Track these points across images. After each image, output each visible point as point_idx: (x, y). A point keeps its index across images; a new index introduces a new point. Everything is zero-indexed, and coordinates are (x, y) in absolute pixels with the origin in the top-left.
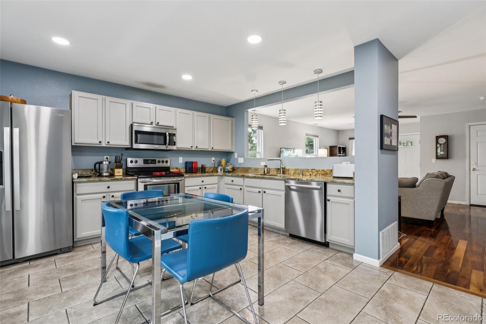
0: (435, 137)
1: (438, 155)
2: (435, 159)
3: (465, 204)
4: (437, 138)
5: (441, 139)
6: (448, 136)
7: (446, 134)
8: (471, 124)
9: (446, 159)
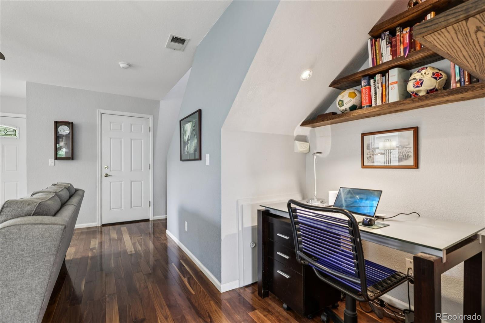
0: (53, 122)
1: (64, 156)
2: (53, 160)
3: (96, 226)
4: (56, 124)
5: (63, 126)
6: (73, 123)
7: (70, 121)
8: (103, 111)
9: (70, 160)
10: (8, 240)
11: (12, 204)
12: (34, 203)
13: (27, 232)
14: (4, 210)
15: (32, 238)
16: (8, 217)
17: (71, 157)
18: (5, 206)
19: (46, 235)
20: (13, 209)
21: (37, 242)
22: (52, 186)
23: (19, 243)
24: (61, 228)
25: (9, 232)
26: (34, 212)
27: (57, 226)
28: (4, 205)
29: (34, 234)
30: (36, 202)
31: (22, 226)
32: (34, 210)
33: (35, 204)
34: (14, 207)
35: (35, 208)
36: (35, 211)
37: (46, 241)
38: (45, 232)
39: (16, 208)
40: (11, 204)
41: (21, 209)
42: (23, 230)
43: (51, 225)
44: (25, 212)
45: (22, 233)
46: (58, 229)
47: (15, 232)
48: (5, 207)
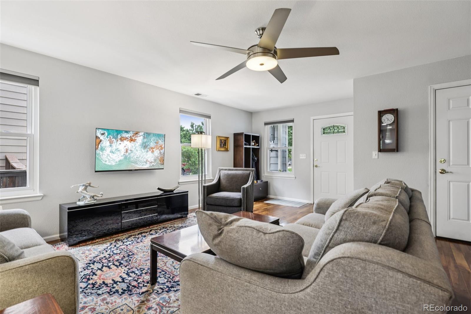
0: (377, 112)
1: (381, 144)
2: (377, 152)
4: (380, 114)
5: (386, 115)
6: (398, 109)
7: (395, 108)
8: (436, 87)
9: (395, 151)
10: (349, 281)
11: (353, 217)
12: (382, 221)
13: (376, 277)
14: (342, 223)
15: (385, 294)
16: (348, 236)
17: (396, 149)
18: (344, 218)
19: (409, 298)
20: (354, 226)
21: (392, 304)
22: (385, 184)
23: (364, 293)
24: (442, 296)
25: (350, 267)
26: (383, 239)
27: (433, 288)
28: (343, 216)
29: (387, 286)
30: (384, 221)
31: (369, 264)
32: (383, 234)
33: (384, 224)
34: (355, 223)
35: (384, 231)
36: (385, 236)
37: (409, 310)
38: (408, 292)
39: (357, 224)
40: (351, 217)
41: (364, 228)
42: (370, 272)
43: (419, 282)
44: (369, 234)
45: (368, 276)
46: (435, 295)
47: (358, 271)
48: (344, 220)
